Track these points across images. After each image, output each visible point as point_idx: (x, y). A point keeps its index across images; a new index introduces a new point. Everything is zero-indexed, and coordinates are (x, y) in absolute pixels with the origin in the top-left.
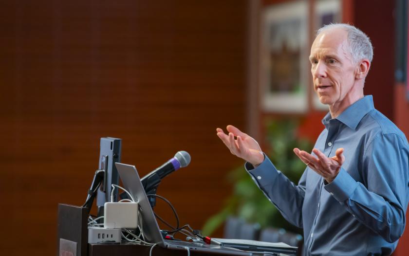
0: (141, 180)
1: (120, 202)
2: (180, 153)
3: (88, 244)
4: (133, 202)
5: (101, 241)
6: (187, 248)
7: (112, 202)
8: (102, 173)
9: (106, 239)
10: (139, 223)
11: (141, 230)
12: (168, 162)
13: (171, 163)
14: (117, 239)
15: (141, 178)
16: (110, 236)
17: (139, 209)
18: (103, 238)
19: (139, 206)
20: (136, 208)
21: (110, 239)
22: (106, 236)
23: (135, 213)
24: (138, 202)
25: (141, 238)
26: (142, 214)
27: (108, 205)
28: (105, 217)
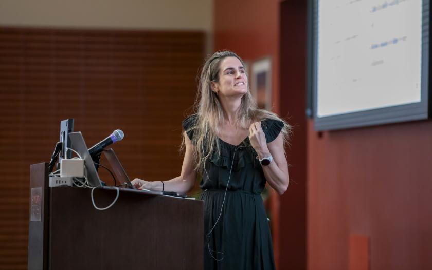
0: (89, 150)
1: (72, 159)
2: (116, 131)
3: (50, 188)
4: (81, 159)
5: (58, 185)
6: (117, 189)
7: (66, 159)
8: (61, 143)
9: (61, 184)
10: (85, 174)
11: (86, 179)
12: (108, 137)
13: (110, 138)
14: (69, 184)
15: (88, 149)
16: (64, 182)
17: (85, 164)
18: (60, 182)
19: (85, 162)
20: (83, 163)
21: (64, 184)
22: (61, 182)
23: (82, 167)
24: (84, 159)
25: (86, 184)
26: (87, 168)
27: (63, 161)
28: (61, 170)
